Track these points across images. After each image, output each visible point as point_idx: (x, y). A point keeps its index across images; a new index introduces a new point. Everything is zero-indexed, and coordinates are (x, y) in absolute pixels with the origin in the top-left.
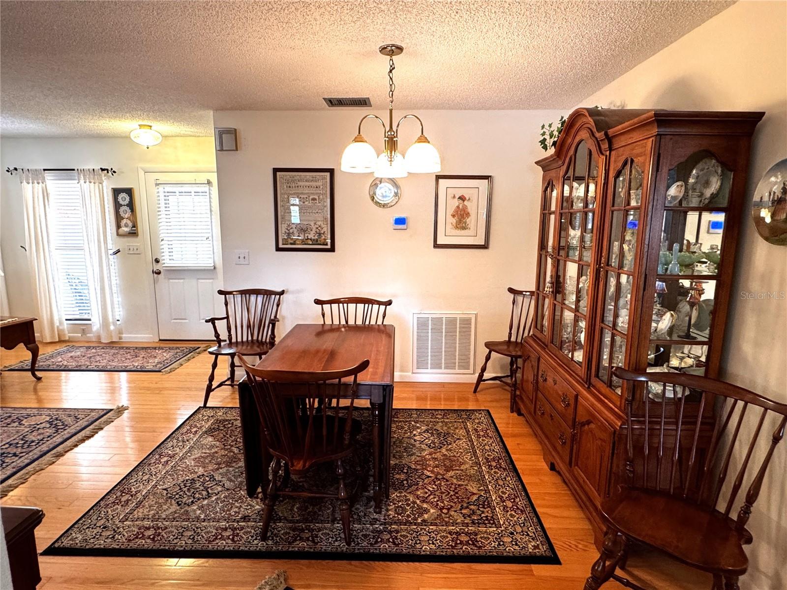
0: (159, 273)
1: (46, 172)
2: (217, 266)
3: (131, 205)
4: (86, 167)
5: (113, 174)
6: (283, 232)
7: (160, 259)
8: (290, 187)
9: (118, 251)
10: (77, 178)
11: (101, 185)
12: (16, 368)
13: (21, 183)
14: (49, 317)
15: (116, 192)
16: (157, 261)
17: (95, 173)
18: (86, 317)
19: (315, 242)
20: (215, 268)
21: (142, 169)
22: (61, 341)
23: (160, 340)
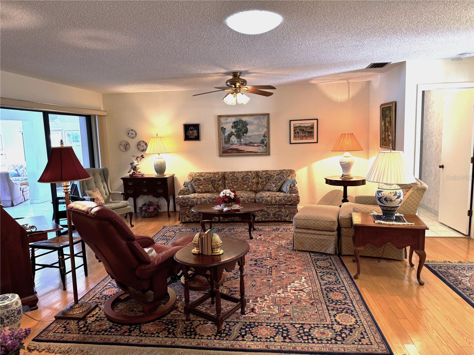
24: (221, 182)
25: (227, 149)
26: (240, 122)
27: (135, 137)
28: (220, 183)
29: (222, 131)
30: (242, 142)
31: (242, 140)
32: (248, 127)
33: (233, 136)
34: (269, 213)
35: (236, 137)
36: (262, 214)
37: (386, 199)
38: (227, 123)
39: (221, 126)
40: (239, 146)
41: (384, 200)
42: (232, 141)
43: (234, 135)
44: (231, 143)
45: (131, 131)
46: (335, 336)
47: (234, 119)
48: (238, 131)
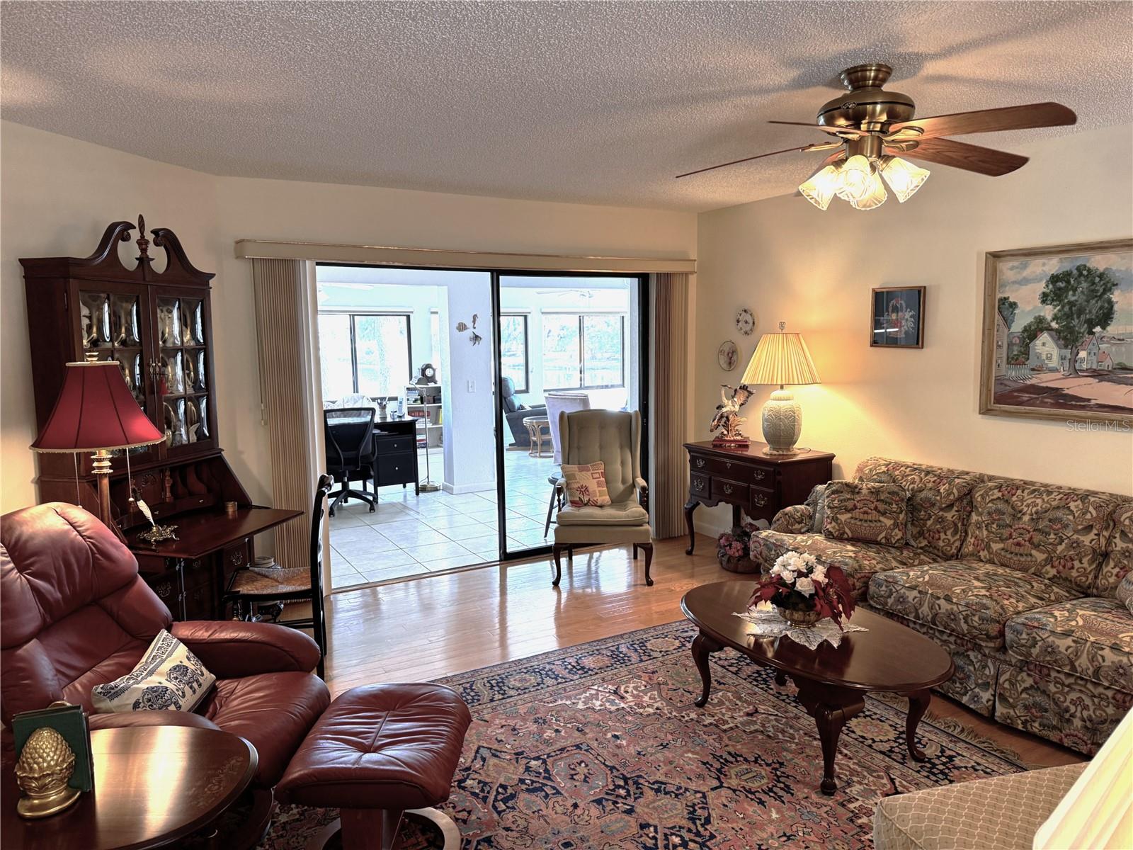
24: (953, 512)
25: (1015, 385)
26: (1081, 274)
27: (751, 330)
28: (949, 516)
29: (1000, 312)
30: (1082, 360)
31: (1083, 354)
32: (1116, 296)
33: (1045, 337)
34: (1067, 710)
35: (1056, 341)
36: (1031, 700)
38: (1025, 281)
39: (999, 296)
40: (1066, 377)
42: (1038, 356)
43: (1049, 329)
44: (1032, 362)
45: (744, 314)
47: (1054, 266)
48: (1069, 316)
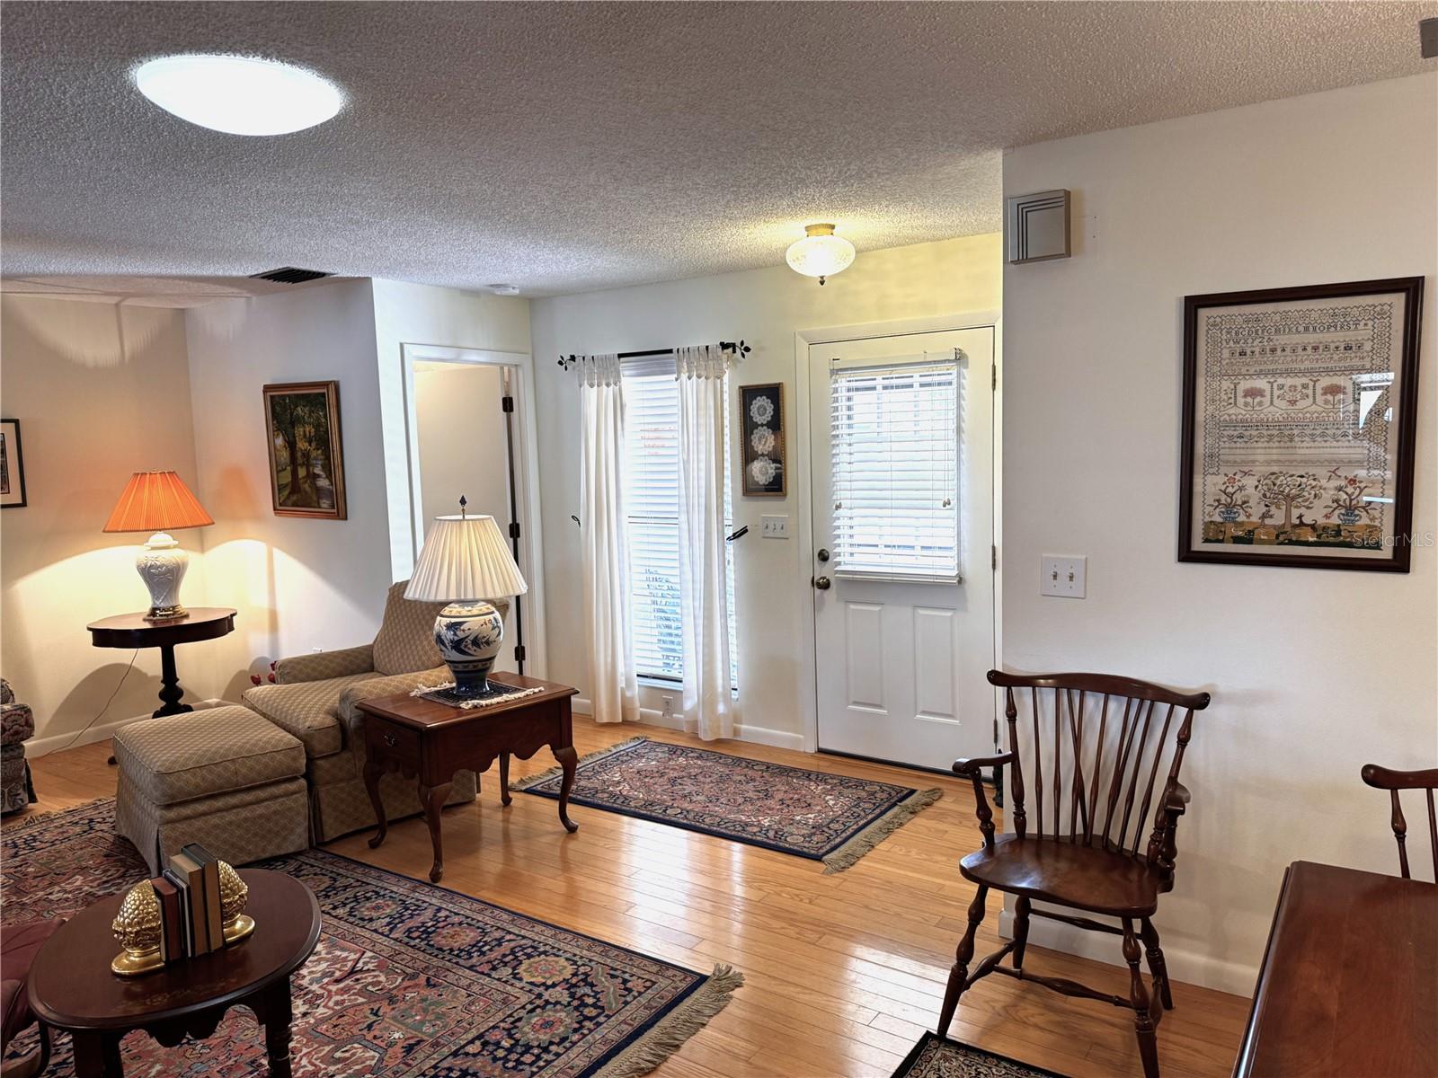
0: (825, 586)
1: (622, 359)
2: (968, 576)
3: (776, 424)
4: (693, 344)
5: (743, 355)
6: (1210, 500)
7: (832, 551)
8: (1243, 354)
9: (744, 531)
10: (675, 368)
11: (719, 381)
12: (539, 788)
13: (580, 386)
14: (609, 667)
15: (748, 394)
16: (824, 557)
17: (710, 355)
18: (674, 674)
19: (1332, 536)
20: (961, 580)
21: (804, 336)
22: (627, 723)
23: (820, 751)
37: (476, 642)
41: (470, 646)
46: (577, 1014)
